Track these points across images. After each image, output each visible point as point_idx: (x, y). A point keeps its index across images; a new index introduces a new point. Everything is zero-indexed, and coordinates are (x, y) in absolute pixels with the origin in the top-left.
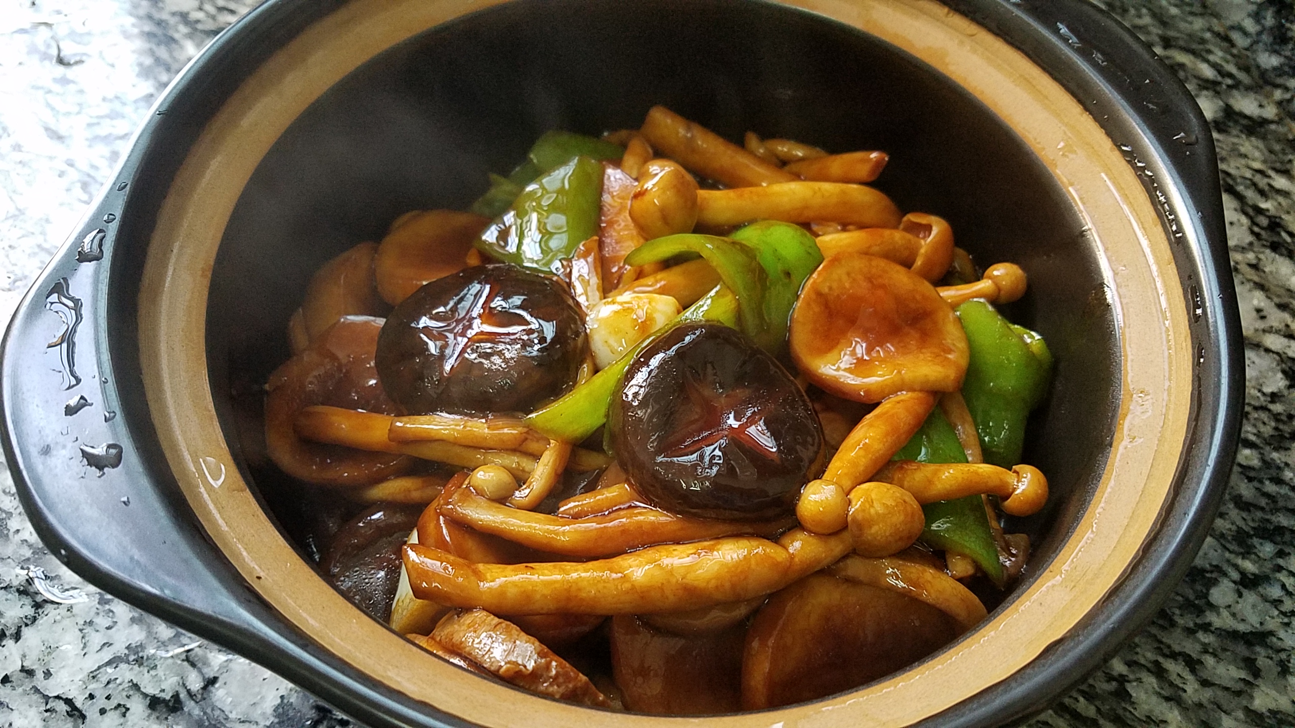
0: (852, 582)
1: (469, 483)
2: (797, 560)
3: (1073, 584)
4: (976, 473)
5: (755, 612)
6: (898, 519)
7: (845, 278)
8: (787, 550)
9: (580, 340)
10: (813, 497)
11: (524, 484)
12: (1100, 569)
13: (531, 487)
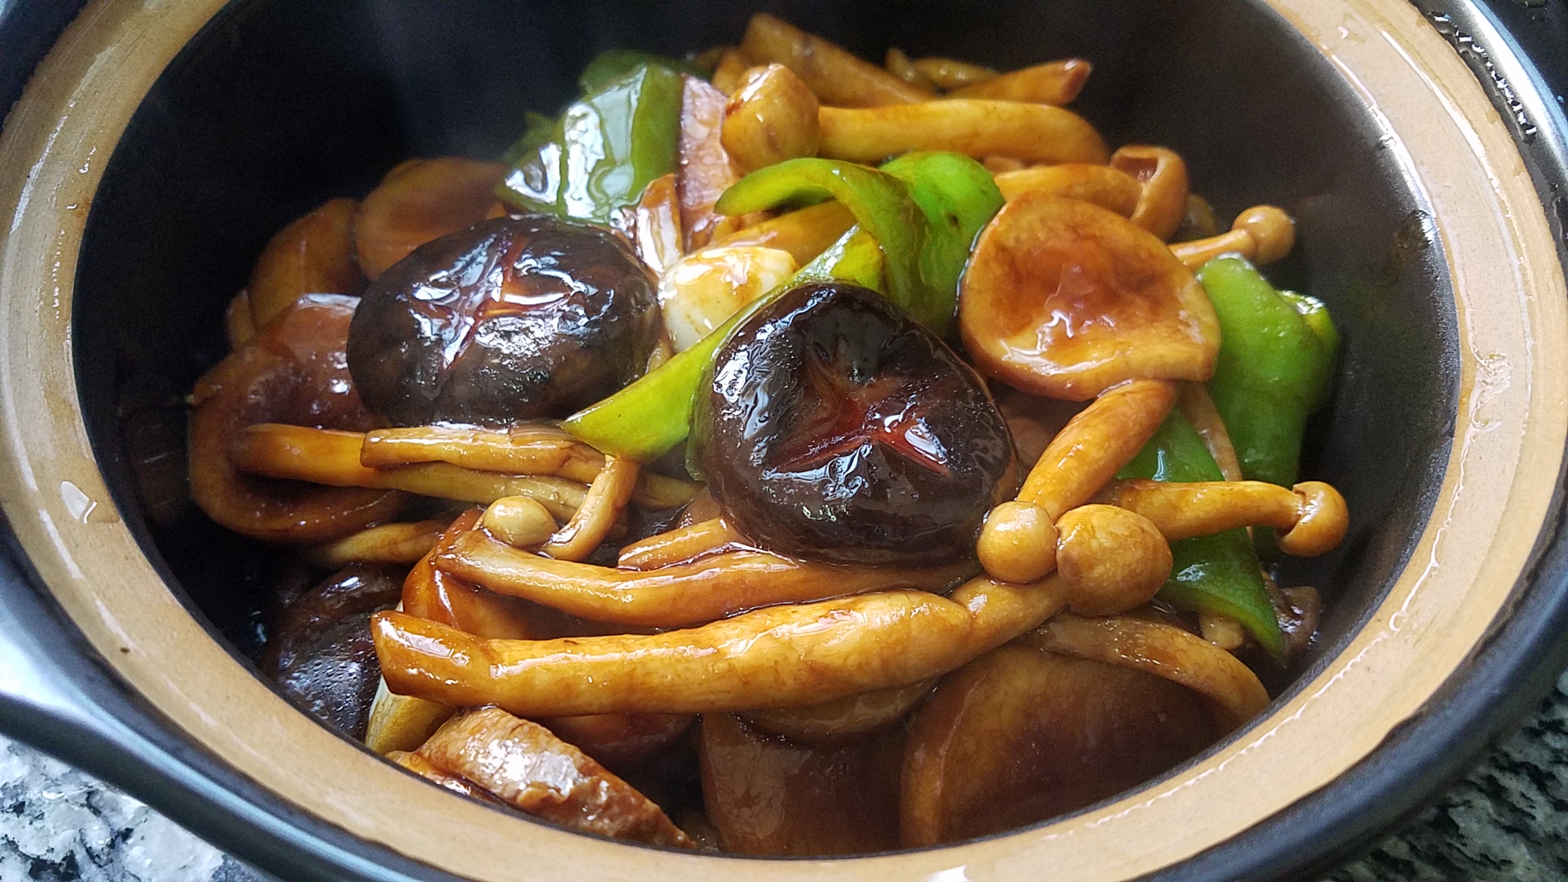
0: (1065, 656)
1: (482, 524)
2: (980, 621)
4: (1243, 494)
5: (919, 707)
6: (1133, 555)
7: (1038, 226)
8: (966, 607)
9: (649, 312)
10: (1001, 527)
11: (566, 524)
13: (577, 527)
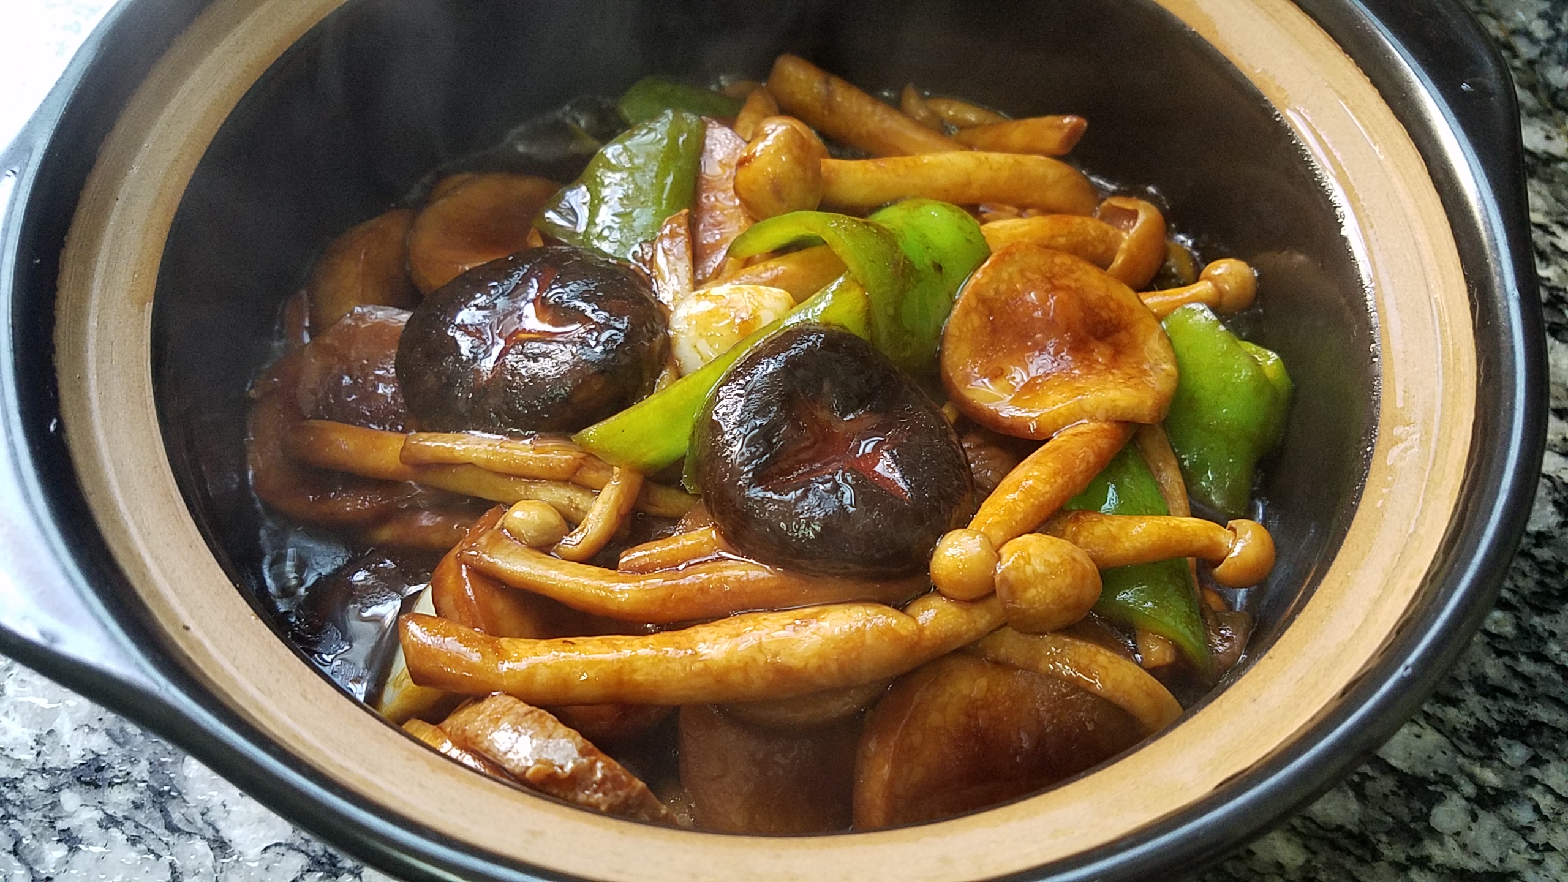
0: (1003, 665)
1: (503, 524)
2: (927, 633)
3: (1300, 675)
4: (1177, 528)
5: (873, 703)
6: (1063, 582)
7: (1017, 277)
8: (914, 618)
9: (659, 342)
10: (951, 551)
11: (577, 527)
12: (1339, 655)
13: (585, 531)
